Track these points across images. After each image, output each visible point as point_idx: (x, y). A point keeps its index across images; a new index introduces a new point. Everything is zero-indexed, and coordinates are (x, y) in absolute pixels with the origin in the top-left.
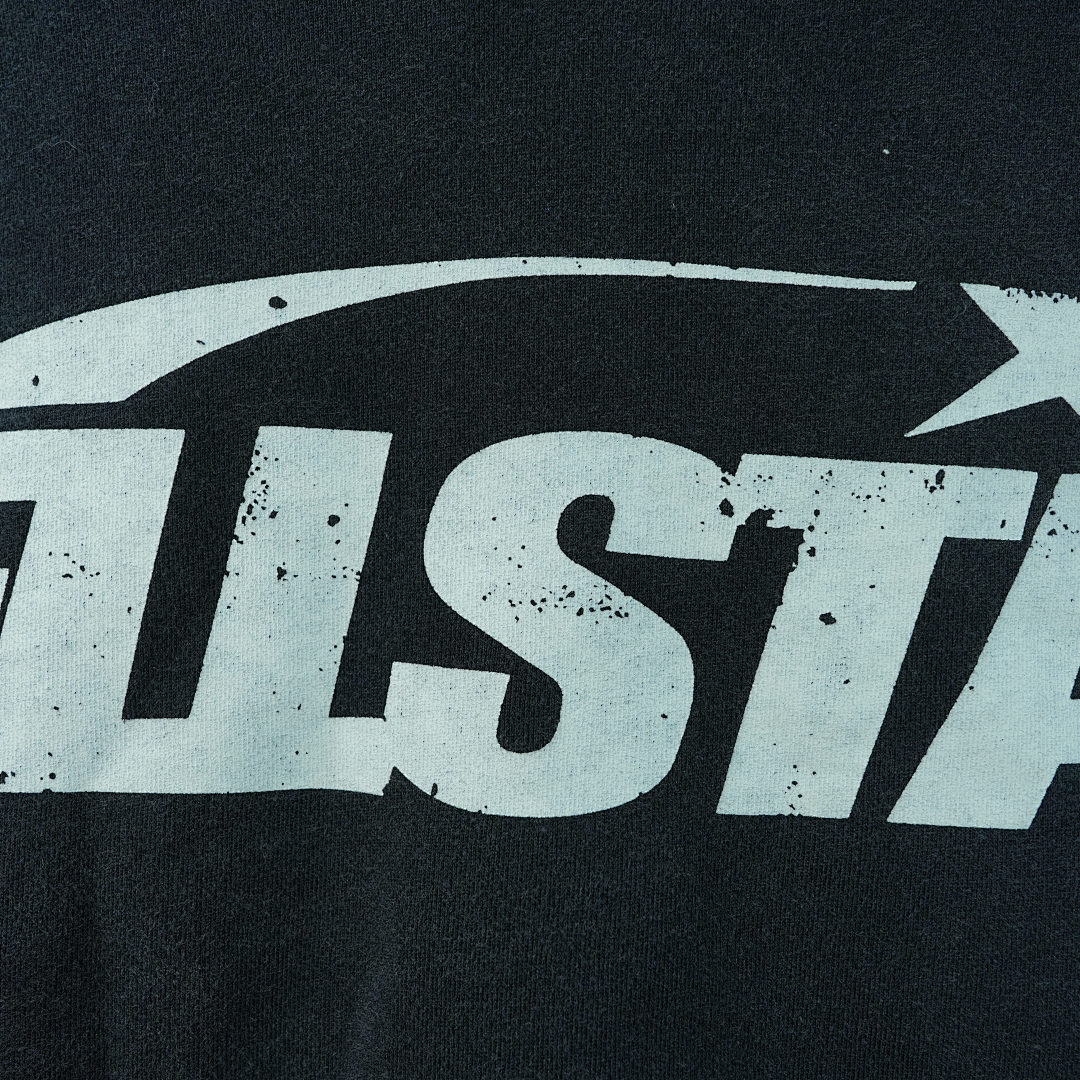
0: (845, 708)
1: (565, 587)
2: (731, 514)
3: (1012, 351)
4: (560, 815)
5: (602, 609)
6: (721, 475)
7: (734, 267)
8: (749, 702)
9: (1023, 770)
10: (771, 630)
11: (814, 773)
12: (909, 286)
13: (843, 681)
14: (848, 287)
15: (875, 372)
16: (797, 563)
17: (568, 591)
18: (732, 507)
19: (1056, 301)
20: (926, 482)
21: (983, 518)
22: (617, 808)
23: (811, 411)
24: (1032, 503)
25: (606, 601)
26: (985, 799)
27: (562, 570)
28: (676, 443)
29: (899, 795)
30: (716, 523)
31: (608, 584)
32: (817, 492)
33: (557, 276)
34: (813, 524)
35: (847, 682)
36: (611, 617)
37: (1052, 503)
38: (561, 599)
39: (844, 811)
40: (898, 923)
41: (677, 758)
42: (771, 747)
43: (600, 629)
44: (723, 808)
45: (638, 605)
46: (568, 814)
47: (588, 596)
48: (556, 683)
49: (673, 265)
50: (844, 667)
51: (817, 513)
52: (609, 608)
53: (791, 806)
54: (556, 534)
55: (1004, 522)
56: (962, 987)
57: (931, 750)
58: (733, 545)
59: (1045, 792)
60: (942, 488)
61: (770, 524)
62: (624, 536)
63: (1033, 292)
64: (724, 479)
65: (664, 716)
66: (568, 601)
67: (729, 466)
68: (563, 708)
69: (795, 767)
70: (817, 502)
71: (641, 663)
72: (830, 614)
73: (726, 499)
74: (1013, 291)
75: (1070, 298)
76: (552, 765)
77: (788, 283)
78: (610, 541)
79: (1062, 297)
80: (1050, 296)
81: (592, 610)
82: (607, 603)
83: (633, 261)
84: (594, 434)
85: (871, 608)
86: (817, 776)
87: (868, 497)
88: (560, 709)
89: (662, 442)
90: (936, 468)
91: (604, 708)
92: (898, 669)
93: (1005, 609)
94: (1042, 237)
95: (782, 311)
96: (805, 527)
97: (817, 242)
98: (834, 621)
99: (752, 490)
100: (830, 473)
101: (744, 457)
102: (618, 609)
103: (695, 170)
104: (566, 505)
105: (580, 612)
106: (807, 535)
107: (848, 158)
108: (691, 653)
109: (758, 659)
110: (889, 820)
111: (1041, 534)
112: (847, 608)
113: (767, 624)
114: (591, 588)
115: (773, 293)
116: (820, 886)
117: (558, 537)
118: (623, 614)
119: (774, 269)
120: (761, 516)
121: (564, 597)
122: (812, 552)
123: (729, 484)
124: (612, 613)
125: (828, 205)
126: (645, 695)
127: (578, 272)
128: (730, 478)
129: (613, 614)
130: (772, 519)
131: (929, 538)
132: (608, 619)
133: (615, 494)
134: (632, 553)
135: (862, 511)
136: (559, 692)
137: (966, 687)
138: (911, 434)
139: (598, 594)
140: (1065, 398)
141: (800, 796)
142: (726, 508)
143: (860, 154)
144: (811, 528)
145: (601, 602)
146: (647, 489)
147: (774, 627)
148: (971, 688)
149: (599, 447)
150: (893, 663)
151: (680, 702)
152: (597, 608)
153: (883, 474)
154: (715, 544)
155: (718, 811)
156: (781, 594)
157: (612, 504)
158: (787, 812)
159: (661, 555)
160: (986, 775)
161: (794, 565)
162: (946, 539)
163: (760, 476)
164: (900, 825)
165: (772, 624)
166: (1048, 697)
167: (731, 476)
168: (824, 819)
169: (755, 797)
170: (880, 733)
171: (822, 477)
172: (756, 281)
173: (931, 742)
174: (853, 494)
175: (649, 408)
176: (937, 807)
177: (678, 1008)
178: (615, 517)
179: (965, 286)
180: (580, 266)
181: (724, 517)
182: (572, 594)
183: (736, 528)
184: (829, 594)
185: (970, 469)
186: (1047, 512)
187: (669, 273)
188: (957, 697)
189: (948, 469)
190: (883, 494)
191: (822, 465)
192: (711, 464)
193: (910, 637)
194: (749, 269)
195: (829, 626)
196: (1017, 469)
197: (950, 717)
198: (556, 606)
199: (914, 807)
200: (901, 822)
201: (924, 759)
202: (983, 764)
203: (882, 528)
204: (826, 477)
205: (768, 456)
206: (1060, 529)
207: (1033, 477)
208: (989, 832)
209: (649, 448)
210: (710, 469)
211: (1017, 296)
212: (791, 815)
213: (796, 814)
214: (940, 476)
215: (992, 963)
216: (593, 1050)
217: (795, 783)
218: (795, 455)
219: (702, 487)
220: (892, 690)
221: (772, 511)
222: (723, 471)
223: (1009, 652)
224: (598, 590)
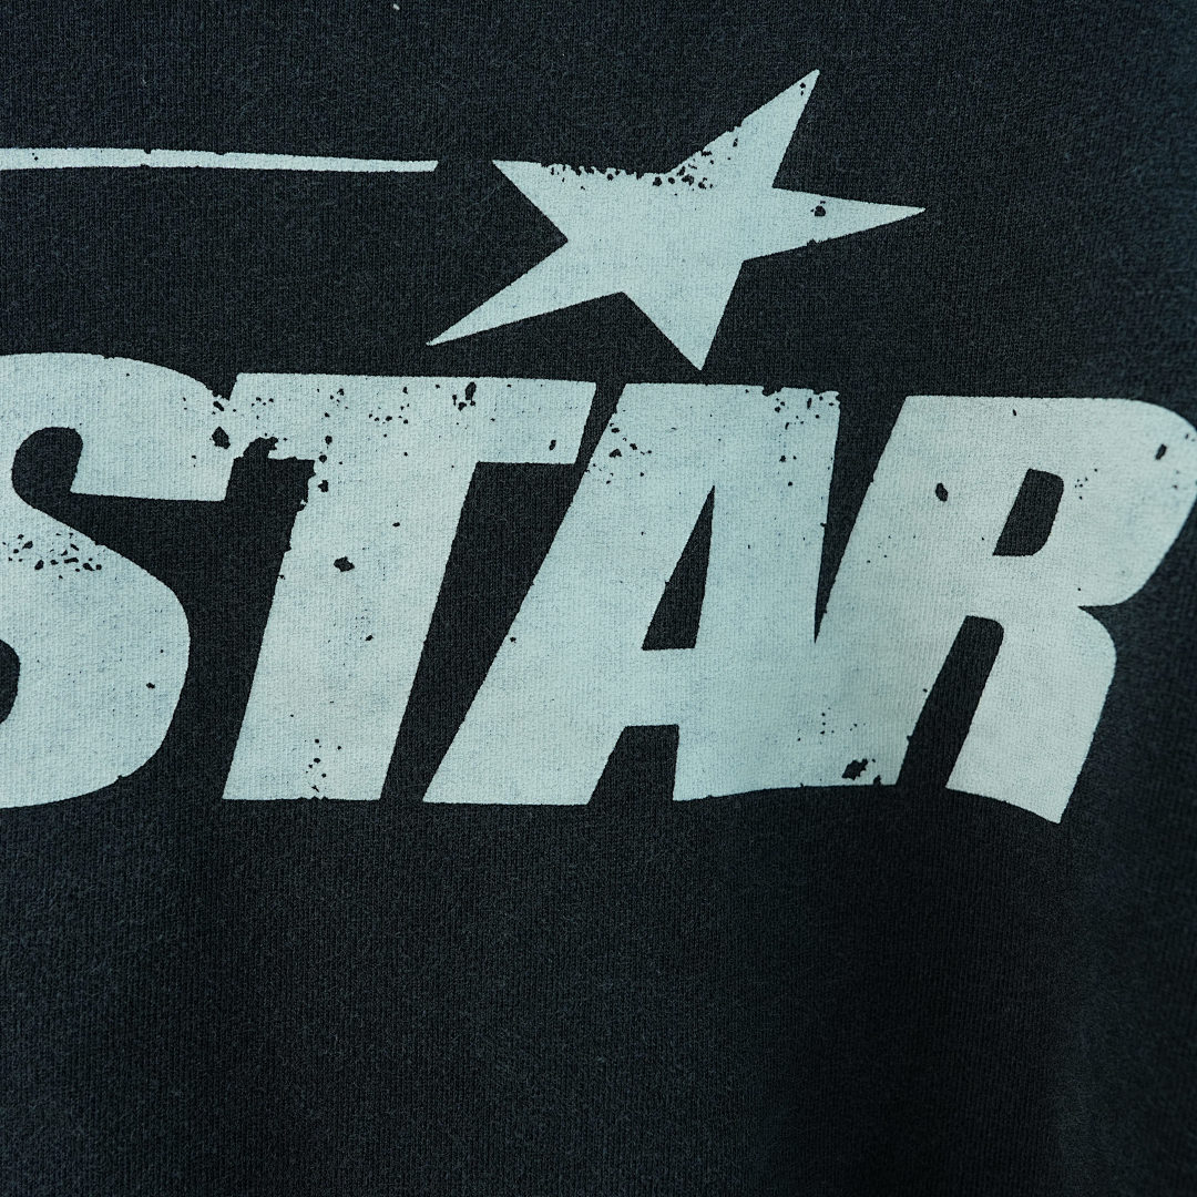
0: (369, 669)
1: (21, 537)
2: (227, 445)
3: (558, 239)
4: (20, 804)
5: (67, 562)
6: (213, 399)
7: (221, 152)
8: (258, 667)
9: (579, 735)
10: (279, 580)
11: (339, 748)
12: (430, 166)
13: (365, 637)
14: (357, 170)
15: (390, 269)
16: (306, 501)
17: (25, 541)
18: (227, 437)
19: (610, 177)
20: (455, 397)
21: (527, 440)
22: (90, 795)
23: (315, 319)
24: (588, 420)
25: (70, 550)
26: (536, 771)
27: (18, 517)
28: (156, 363)
29: (435, 769)
30: (210, 456)
31: (74, 531)
32: (327, 415)
33: (9, 171)
34: (325, 453)
35: (369, 638)
36: (77, 570)
37: (614, 419)
38: (16, 551)
39: (374, 793)
40: (438, 919)
41: (168, 735)
42: (288, 719)
43: (65, 585)
44: (232, 792)
45: (114, 556)
46: (30, 803)
47: (48, 545)
48: (12, 650)
49: (148, 152)
50: (365, 621)
51: (329, 440)
52: (75, 560)
53: (314, 788)
54: (10, 475)
55: (553, 443)
56: (514, 991)
57: (470, 715)
58: (230, 482)
59: (606, 761)
60: (473, 404)
61: (272, 455)
62: (95, 475)
63: (582, 168)
64: (217, 404)
65: (151, 686)
66: (24, 553)
67: (222, 388)
68: (21, 679)
69: (317, 741)
70: (329, 427)
71: (119, 624)
72: (346, 558)
73: (219, 428)
74: (558, 167)
75: (628, 173)
76: (9, 746)
77: (284, 168)
78: (76, 482)
79: (617, 173)
80: (603, 172)
81: (54, 562)
82: (72, 553)
83: (99, 150)
84: (57, 355)
85: (396, 550)
86: (343, 751)
87: (389, 418)
88: (17, 680)
89: (139, 362)
90: (466, 381)
91: (72, 678)
92: (429, 621)
93: (555, 546)
94: (589, 102)
95: (278, 202)
96: (315, 457)
97: (317, 118)
98: (352, 566)
99: (251, 416)
100: (341, 391)
101: (239, 377)
102: (87, 561)
103: (169, 39)
104: (22, 440)
105: (39, 566)
106: (318, 467)
107: (351, 17)
108: (186, 611)
109: (267, 614)
110: (425, 800)
111: (600, 455)
112: (367, 551)
113: (273, 574)
114: (53, 536)
115: (267, 181)
116: (351, 881)
117: (13, 479)
118: (94, 567)
119: (267, 153)
120: (262, 446)
121: (19, 547)
122: (324, 487)
123: (222, 409)
124: (80, 565)
125: (330, 73)
126: (124, 661)
127: (34, 165)
128: (223, 402)
129: (80, 567)
130: (275, 449)
131: (459, 464)
132: (75, 573)
133: (85, 425)
134: (106, 494)
135: (381, 435)
136: (16, 660)
137: (507, 639)
138: (436, 341)
139: (62, 544)
140: (627, 293)
141: (324, 775)
142: (221, 439)
143: (366, 11)
144: (323, 458)
145: (66, 553)
146: (124, 418)
147: (282, 577)
148: (513, 639)
149: (64, 371)
150: (423, 615)
151: (173, 670)
152: (61, 560)
153: (405, 390)
154: (209, 482)
155: (226, 796)
156: (288, 536)
157: (79, 437)
158: (310, 795)
159: (144, 496)
160: (536, 742)
161: (303, 502)
162: (479, 465)
163: (259, 399)
164: (438, 805)
165: (281, 573)
166: (612, 648)
167: (225, 400)
168: (352, 801)
169: (270, 779)
170: (411, 697)
171: (332, 397)
172: (247, 167)
173: (469, 705)
174: (371, 416)
175: (122, 322)
176: (480, 782)
177: (170, 1026)
178: (83, 453)
179: (498, 164)
180: (36, 159)
181: (217, 449)
182: (29, 545)
183: (232, 461)
184: (345, 536)
185: (506, 381)
186: (608, 430)
187: (143, 162)
188: (496, 651)
189: (480, 382)
190: (406, 414)
191: (331, 382)
192: (201, 387)
193: (441, 582)
194: (238, 154)
195: (345, 573)
196: (570, 380)
197: (489, 675)
198: (10, 559)
199: (452, 784)
200: (439, 801)
201: (462, 726)
202: (532, 729)
203: (406, 454)
204: (337, 397)
205: (267, 375)
206: (625, 449)
207: (589, 389)
208: (539, 810)
209: (125, 371)
210: (199, 393)
211: (563, 174)
212: (315, 798)
213: (321, 797)
214: (470, 391)
215: (547, 962)
216: (62, 1078)
217: (317, 760)
218: (299, 372)
219: (191, 415)
220: (422, 645)
221: (274, 440)
222: (215, 395)
223: (561, 595)
224: (62, 539)
